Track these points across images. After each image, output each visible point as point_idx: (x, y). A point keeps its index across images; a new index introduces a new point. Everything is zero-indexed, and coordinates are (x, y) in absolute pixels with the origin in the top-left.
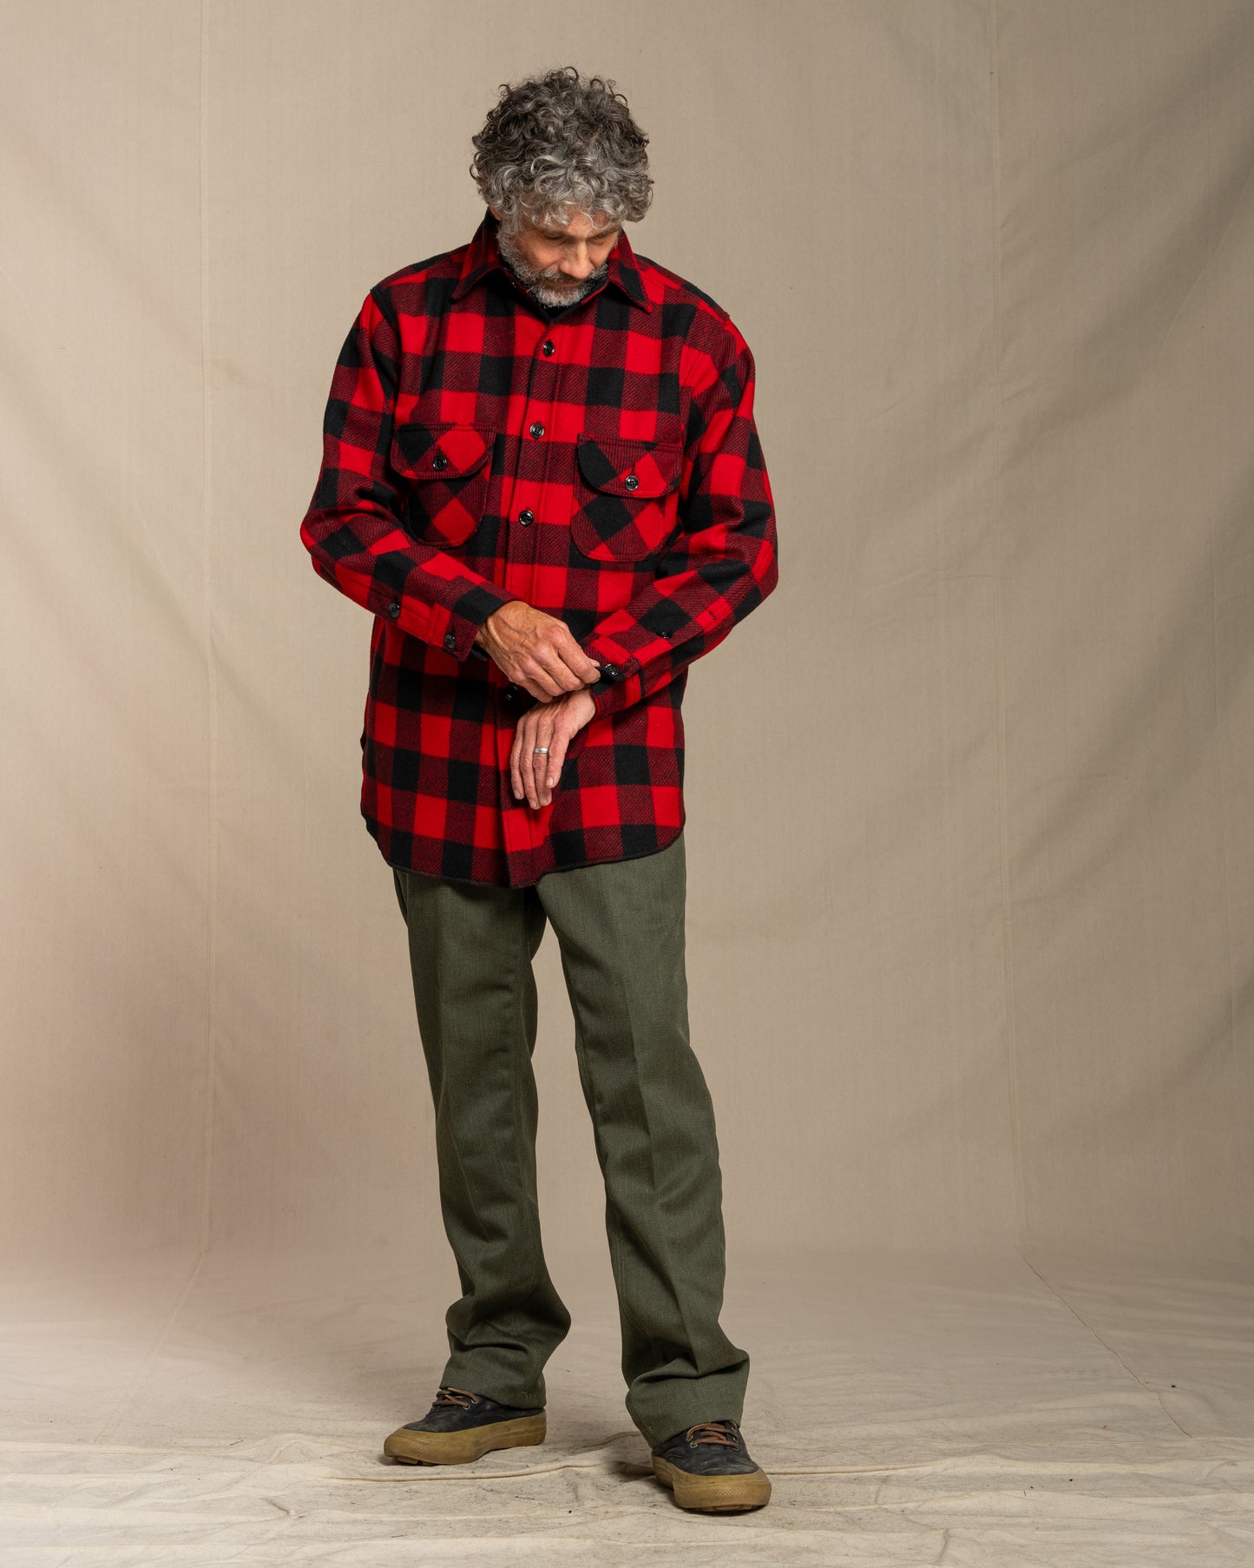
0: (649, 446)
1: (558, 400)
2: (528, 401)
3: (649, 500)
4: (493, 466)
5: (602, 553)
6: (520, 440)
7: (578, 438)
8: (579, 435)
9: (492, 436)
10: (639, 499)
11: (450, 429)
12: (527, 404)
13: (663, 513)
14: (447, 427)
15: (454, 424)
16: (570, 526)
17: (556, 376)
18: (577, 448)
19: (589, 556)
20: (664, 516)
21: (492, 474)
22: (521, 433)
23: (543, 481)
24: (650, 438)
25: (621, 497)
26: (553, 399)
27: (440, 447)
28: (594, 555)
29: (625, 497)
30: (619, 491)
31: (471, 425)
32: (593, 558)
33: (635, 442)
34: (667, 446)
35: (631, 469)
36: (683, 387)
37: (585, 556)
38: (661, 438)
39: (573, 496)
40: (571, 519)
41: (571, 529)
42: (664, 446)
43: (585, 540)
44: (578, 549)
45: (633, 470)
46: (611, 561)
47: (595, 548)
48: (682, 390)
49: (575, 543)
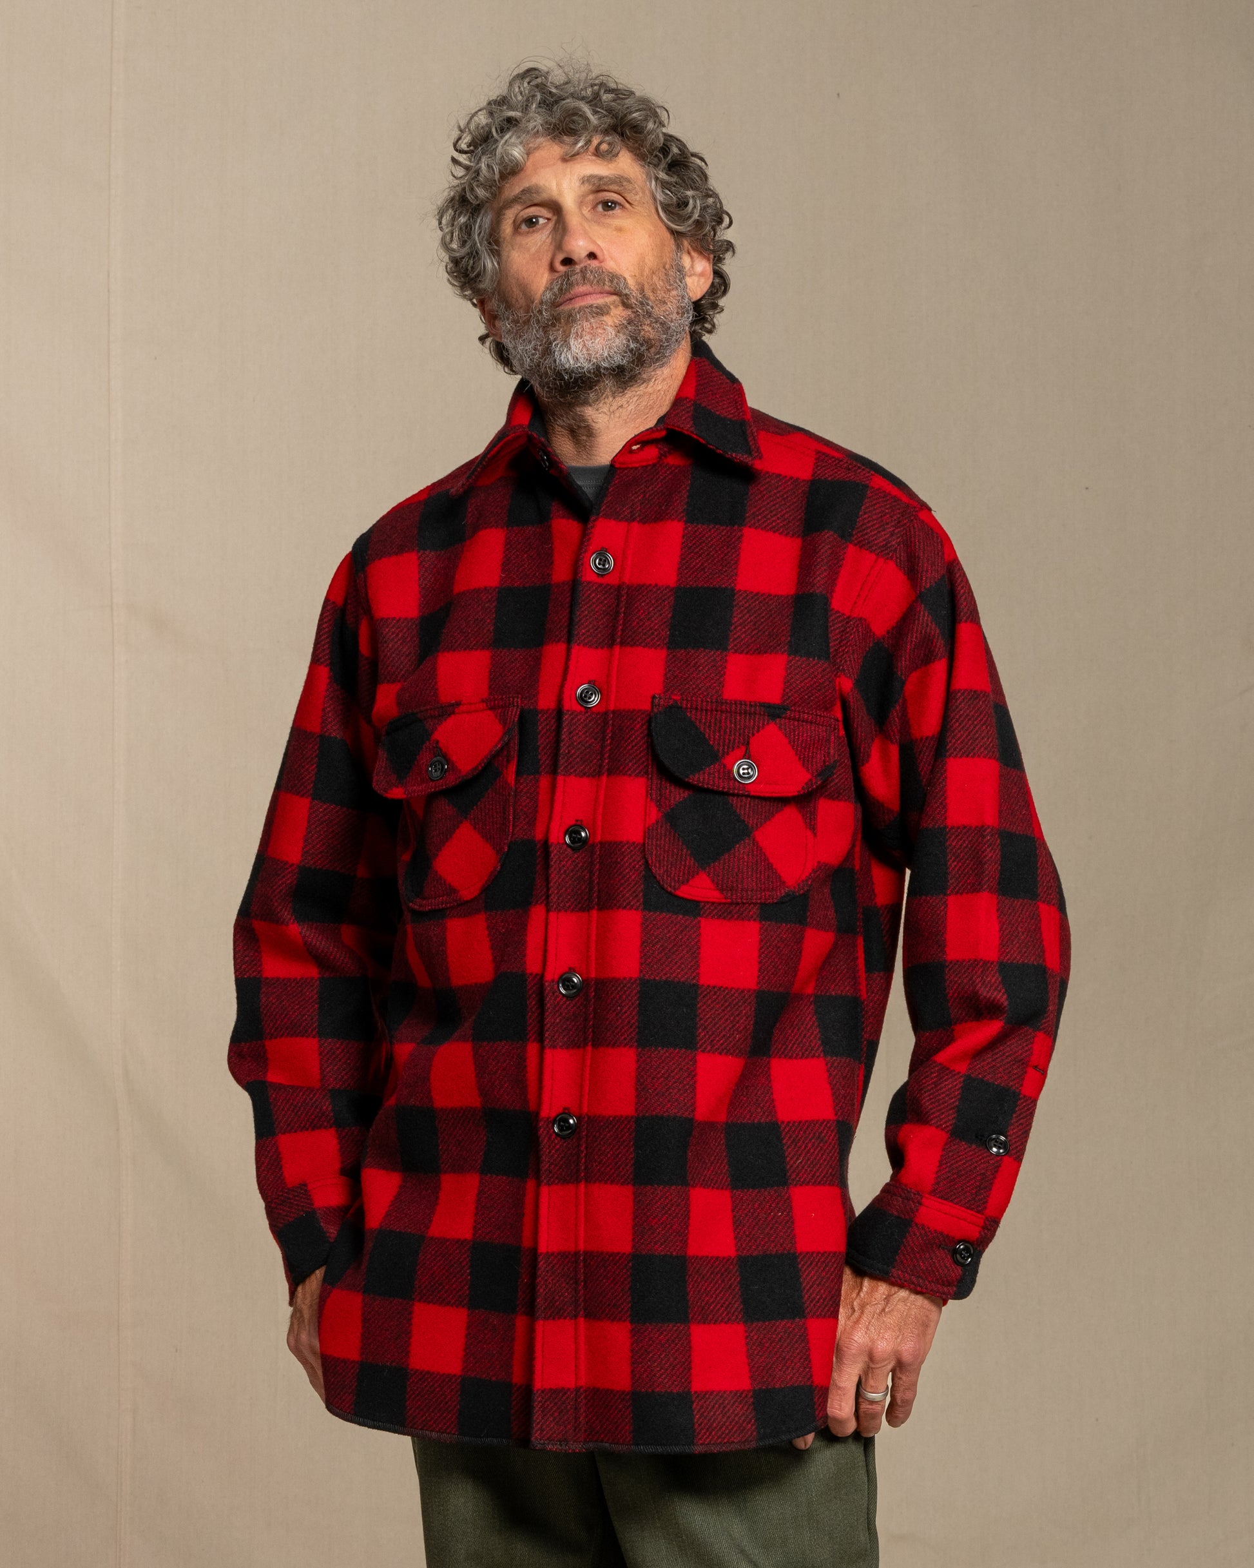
0: (774, 712)
1: (622, 644)
2: (569, 650)
3: (784, 801)
4: (519, 761)
5: (701, 888)
6: (559, 713)
7: (652, 702)
8: (654, 697)
9: (514, 714)
10: (759, 798)
11: (453, 713)
12: (568, 658)
13: (813, 828)
14: (448, 710)
15: (458, 704)
16: (644, 844)
17: (618, 605)
18: (650, 718)
19: (679, 893)
20: (815, 835)
21: (519, 773)
22: (560, 701)
23: (600, 774)
24: (774, 698)
25: (727, 794)
26: (614, 641)
27: (438, 742)
28: (684, 892)
29: (733, 795)
30: (723, 786)
31: (483, 701)
32: (686, 896)
33: (751, 706)
34: (808, 713)
35: (743, 748)
36: (849, 617)
37: (670, 893)
38: (796, 698)
39: (647, 795)
40: (645, 833)
41: (644, 850)
42: (799, 711)
43: (671, 868)
44: (658, 881)
45: (747, 749)
46: (717, 901)
47: (688, 881)
48: (847, 623)
49: (650, 870)
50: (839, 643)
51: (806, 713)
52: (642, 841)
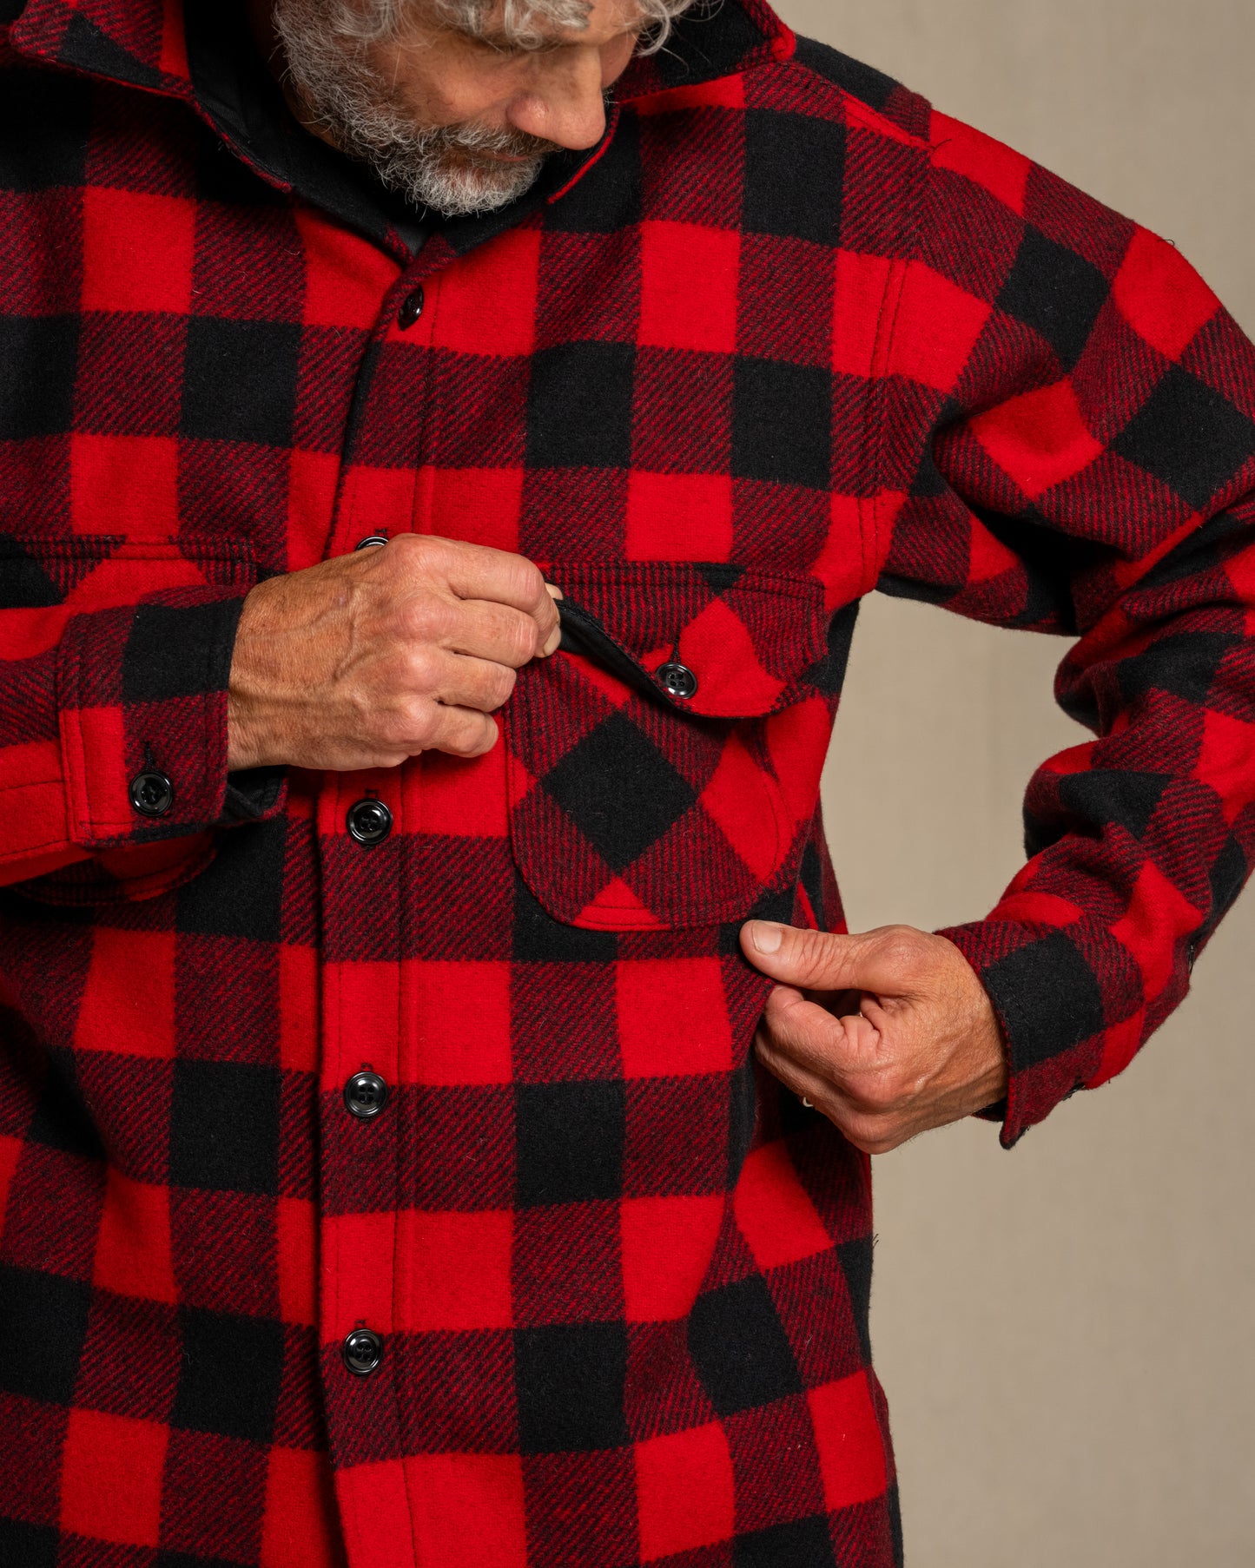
0: (718, 578)
1: (440, 463)
5: (616, 908)
11: (109, 556)
14: (97, 551)
16: (510, 838)
19: (579, 922)
24: (720, 554)
26: (423, 457)
28: (592, 917)
31: (171, 540)
32: (592, 926)
33: (678, 569)
34: (774, 577)
35: (669, 648)
36: (871, 380)
37: (565, 924)
38: (754, 552)
39: (507, 748)
40: (509, 816)
41: (511, 847)
42: (760, 574)
43: (561, 877)
44: (542, 906)
45: (675, 649)
46: (647, 928)
47: (592, 896)
48: (870, 391)
49: (528, 888)
50: (865, 430)
51: (771, 577)
52: (504, 834)
